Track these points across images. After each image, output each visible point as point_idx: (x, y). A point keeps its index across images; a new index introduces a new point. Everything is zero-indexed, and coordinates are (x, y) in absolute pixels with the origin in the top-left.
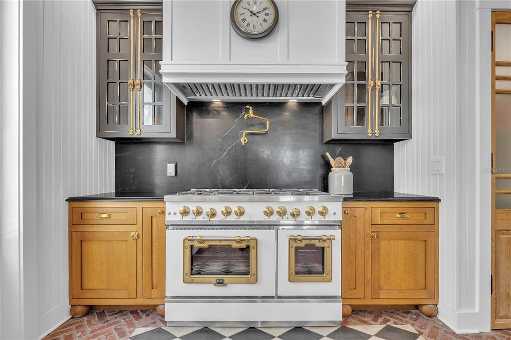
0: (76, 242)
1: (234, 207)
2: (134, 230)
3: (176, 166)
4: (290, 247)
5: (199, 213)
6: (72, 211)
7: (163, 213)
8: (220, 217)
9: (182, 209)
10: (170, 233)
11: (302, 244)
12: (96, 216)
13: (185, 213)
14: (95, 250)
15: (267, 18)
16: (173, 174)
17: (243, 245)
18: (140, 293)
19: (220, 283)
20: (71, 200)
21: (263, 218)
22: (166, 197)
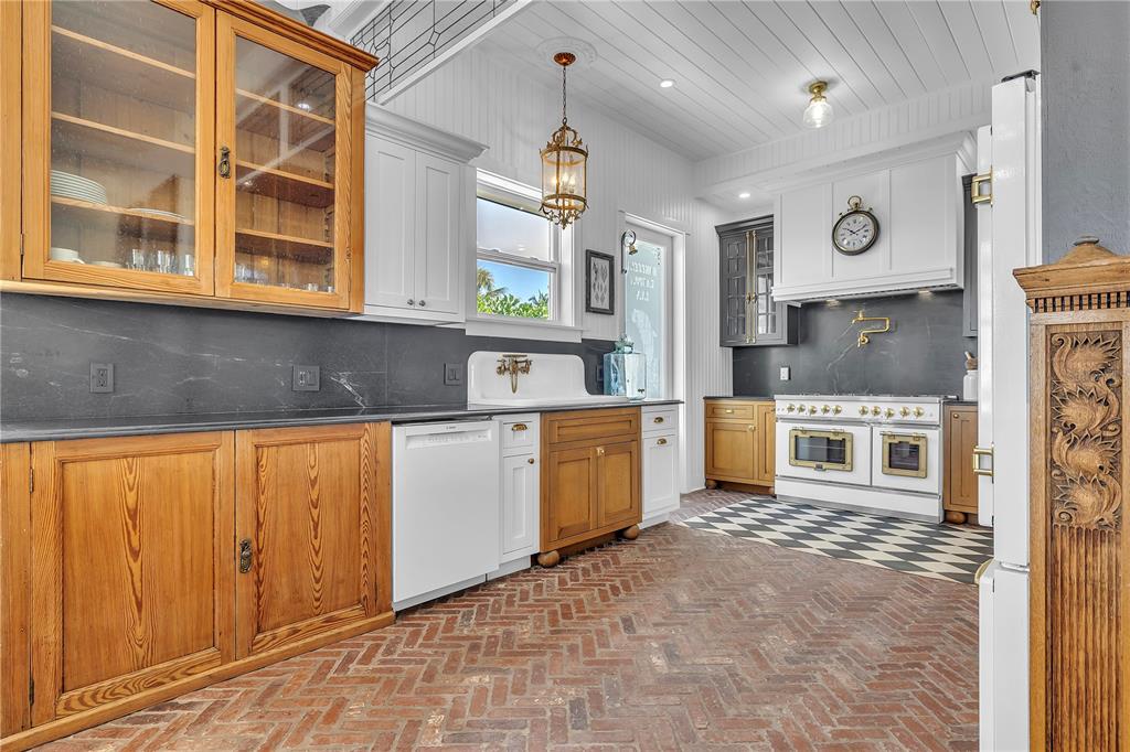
0: (710, 431)
1: (832, 406)
2: (752, 424)
3: (790, 370)
4: (883, 443)
5: (801, 410)
6: (707, 406)
7: (774, 410)
8: (819, 414)
9: (788, 406)
10: (779, 425)
11: (896, 441)
12: (723, 411)
13: (791, 409)
14: (723, 437)
15: (866, 234)
16: (787, 378)
17: (840, 438)
18: (756, 476)
19: (819, 468)
20: (706, 398)
21: (858, 416)
22: (776, 397)
